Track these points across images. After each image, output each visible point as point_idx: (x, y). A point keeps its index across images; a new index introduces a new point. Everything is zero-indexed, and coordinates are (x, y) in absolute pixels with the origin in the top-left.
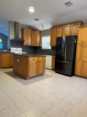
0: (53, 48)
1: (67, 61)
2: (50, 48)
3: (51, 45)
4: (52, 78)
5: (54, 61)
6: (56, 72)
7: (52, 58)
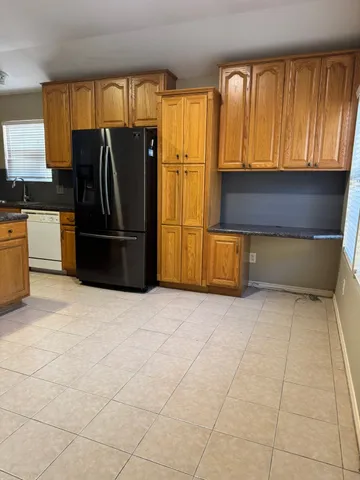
1: (127, 231)
2: (47, 176)
3: (52, 164)
4: (64, 311)
5: (71, 233)
6: (85, 283)
7: (62, 224)
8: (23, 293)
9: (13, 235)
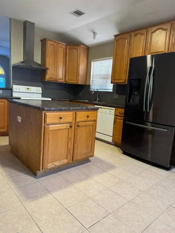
0: (118, 87)
1: (154, 123)
2: (110, 88)
3: (114, 81)
5: (121, 121)
6: (125, 153)
7: (116, 115)
8: (91, 154)
9: (89, 119)
